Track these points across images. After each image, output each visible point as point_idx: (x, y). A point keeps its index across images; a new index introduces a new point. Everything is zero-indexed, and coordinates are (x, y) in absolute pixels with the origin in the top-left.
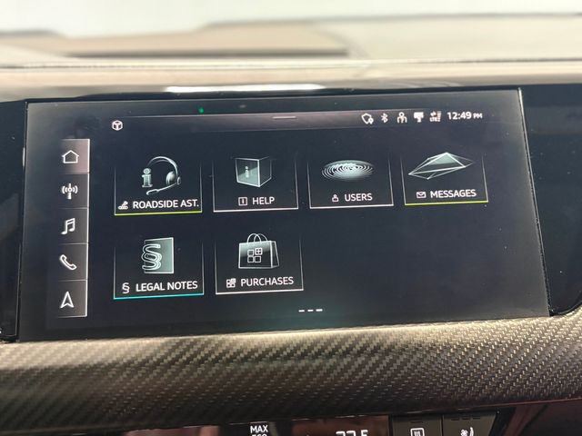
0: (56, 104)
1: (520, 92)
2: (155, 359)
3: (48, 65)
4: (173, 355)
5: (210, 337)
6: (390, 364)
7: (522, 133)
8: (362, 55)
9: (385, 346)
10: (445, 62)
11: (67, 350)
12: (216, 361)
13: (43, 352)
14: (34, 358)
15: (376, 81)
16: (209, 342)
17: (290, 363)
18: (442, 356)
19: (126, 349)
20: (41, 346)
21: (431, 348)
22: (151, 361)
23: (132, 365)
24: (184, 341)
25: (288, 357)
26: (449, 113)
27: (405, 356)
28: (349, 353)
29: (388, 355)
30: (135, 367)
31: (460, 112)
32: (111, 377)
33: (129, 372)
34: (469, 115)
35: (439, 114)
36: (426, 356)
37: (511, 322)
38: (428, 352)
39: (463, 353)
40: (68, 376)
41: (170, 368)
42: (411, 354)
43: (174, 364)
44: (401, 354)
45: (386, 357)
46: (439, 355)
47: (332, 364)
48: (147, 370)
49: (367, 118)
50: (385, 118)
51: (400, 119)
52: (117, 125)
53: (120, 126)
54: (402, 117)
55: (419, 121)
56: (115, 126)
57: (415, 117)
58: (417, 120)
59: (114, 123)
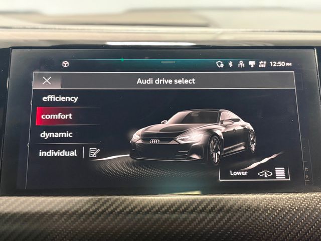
0: (29, 50)
1: (315, 50)
2: (82, 210)
4: (94, 208)
6: (229, 219)
7: (317, 76)
9: (227, 207)
10: (269, 31)
11: (28, 202)
13: (13, 203)
14: (8, 207)
16: (116, 200)
17: (166, 216)
18: (263, 215)
19: (65, 203)
20: (13, 199)
21: (256, 210)
22: (79, 211)
24: (101, 199)
25: (166, 212)
26: (271, 62)
27: (239, 214)
28: (204, 211)
29: (228, 213)
30: (70, 215)
31: (278, 62)
32: (55, 220)
33: (65, 218)
34: (283, 64)
35: (265, 63)
36: (252, 215)
37: (306, 195)
38: (254, 212)
39: (276, 214)
40: (28, 219)
41: (91, 216)
42: (243, 213)
43: (94, 214)
44: (236, 212)
45: (227, 215)
46: (261, 214)
47: (193, 217)
48: (77, 217)
49: (219, 64)
50: (231, 64)
51: (240, 65)
52: (66, 64)
53: (67, 65)
54: (241, 64)
55: (252, 66)
56: (64, 65)
57: (250, 64)
58: (251, 66)
59: (64, 63)
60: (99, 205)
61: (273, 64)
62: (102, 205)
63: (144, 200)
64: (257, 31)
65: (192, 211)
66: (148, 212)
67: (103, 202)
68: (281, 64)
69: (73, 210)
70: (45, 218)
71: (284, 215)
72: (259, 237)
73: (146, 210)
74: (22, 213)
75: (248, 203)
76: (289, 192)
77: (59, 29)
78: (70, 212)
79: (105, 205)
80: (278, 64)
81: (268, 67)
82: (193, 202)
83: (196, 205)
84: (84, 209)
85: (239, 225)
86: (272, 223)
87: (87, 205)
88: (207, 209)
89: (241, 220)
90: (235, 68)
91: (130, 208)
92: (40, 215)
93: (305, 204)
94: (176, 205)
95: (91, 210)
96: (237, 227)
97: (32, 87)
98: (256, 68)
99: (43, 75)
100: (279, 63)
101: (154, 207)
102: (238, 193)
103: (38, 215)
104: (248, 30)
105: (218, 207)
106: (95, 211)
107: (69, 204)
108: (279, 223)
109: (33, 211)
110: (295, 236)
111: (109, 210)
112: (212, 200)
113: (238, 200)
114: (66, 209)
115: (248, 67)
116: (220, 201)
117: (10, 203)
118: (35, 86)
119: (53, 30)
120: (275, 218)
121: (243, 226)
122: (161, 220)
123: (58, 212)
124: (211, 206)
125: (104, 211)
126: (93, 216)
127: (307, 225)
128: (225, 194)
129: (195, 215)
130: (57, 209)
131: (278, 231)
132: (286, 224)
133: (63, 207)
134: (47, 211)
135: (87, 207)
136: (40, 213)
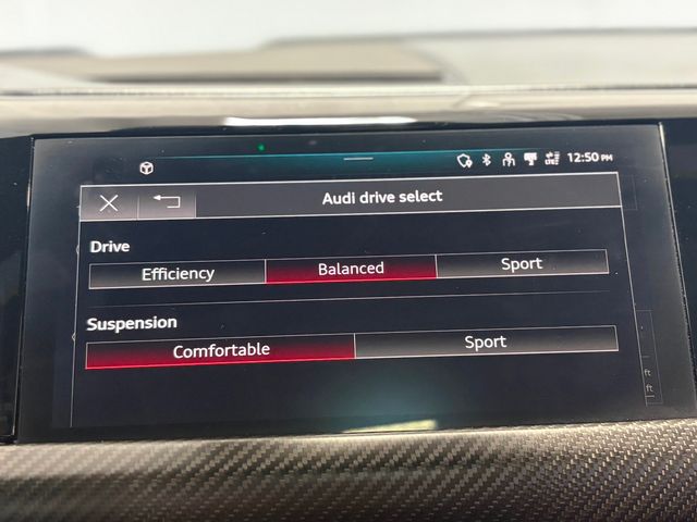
0: (70, 141)
1: (661, 127)
2: (188, 469)
3: (63, 91)
4: (212, 464)
5: (259, 440)
6: (492, 479)
7: (665, 180)
8: (460, 79)
9: (486, 455)
10: (565, 89)
11: (77, 455)
12: (267, 471)
13: (46, 457)
14: (35, 465)
15: (479, 112)
17: (362, 476)
18: (560, 469)
19: (152, 455)
20: (46, 449)
21: (545, 459)
22: (183, 472)
23: (159, 476)
24: (226, 445)
25: (360, 468)
26: (570, 155)
27: (510, 468)
28: (438, 464)
29: (489, 467)
30: (163, 479)
31: (583, 153)
32: (132, 490)
33: (155, 485)
34: (595, 157)
35: (557, 156)
36: (538, 469)
37: (648, 425)
38: (542, 464)
39: (586, 466)
40: (78, 489)
41: (207, 480)
42: (519, 466)
43: (213, 476)
44: (506, 466)
45: (487, 470)
46: (556, 468)
47: (416, 478)
48: (178, 483)
49: (464, 160)
50: (487, 160)
51: (506, 162)
52: (146, 168)
53: (149, 170)
54: (509, 159)
55: (531, 164)
56: (144, 170)
57: (526, 159)
58: (528, 162)
59: (142, 165)
60: (222, 456)
61: (575, 157)
62: (230, 456)
63: (314, 445)
64: (541, 90)
65: (416, 465)
66: (324, 469)
67: (230, 451)
68: (592, 157)
69: (169, 469)
70: (112, 486)
71: (605, 469)
72: (553, 515)
73: (319, 464)
74: (65, 478)
75: (529, 445)
76: (613, 421)
77: (129, 94)
78: (164, 472)
79: (235, 457)
80: (584, 158)
81: (565, 165)
82: (416, 445)
83: (423, 451)
84: (193, 465)
85: (511, 490)
86: (580, 484)
87: (197, 458)
88: (445, 459)
89: (516, 481)
90: (497, 167)
91: (286, 462)
92: (102, 481)
93: (646, 445)
94: (381, 453)
95: (207, 468)
96: (507, 495)
97: (78, 217)
98: (540, 166)
99: (101, 191)
100: (587, 155)
101: (335, 458)
102: (508, 426)
103: (98, 482)
104: (522, 87)
105: (468, 456)
106: (216, 469)
107: (162, 457)
108: (593, 484)
109: (89, 474)
110: (627, 510)
111: (245, 467)
112: (454, 442)
113: (509, 438)
114: (155, 466)
115: (522, 166)
116: (472, 441)
117: (40, 457)
118: (85, 216)
119: (118, 96)
120: (584, 476)
121: (521, 492)
122: (352, 485)
123: (138, 473)
124: (454, 452)
125: (233, 469)
126: (212, 481)
127: (651, 488)
128: (481, 427)
129: (421, 473)
130: (137, 467)
131: (593, 502)
132: (607, 487)
133: (150, 464)
134: (117, 472)
135: (198, 461)
136: (103, 477)
